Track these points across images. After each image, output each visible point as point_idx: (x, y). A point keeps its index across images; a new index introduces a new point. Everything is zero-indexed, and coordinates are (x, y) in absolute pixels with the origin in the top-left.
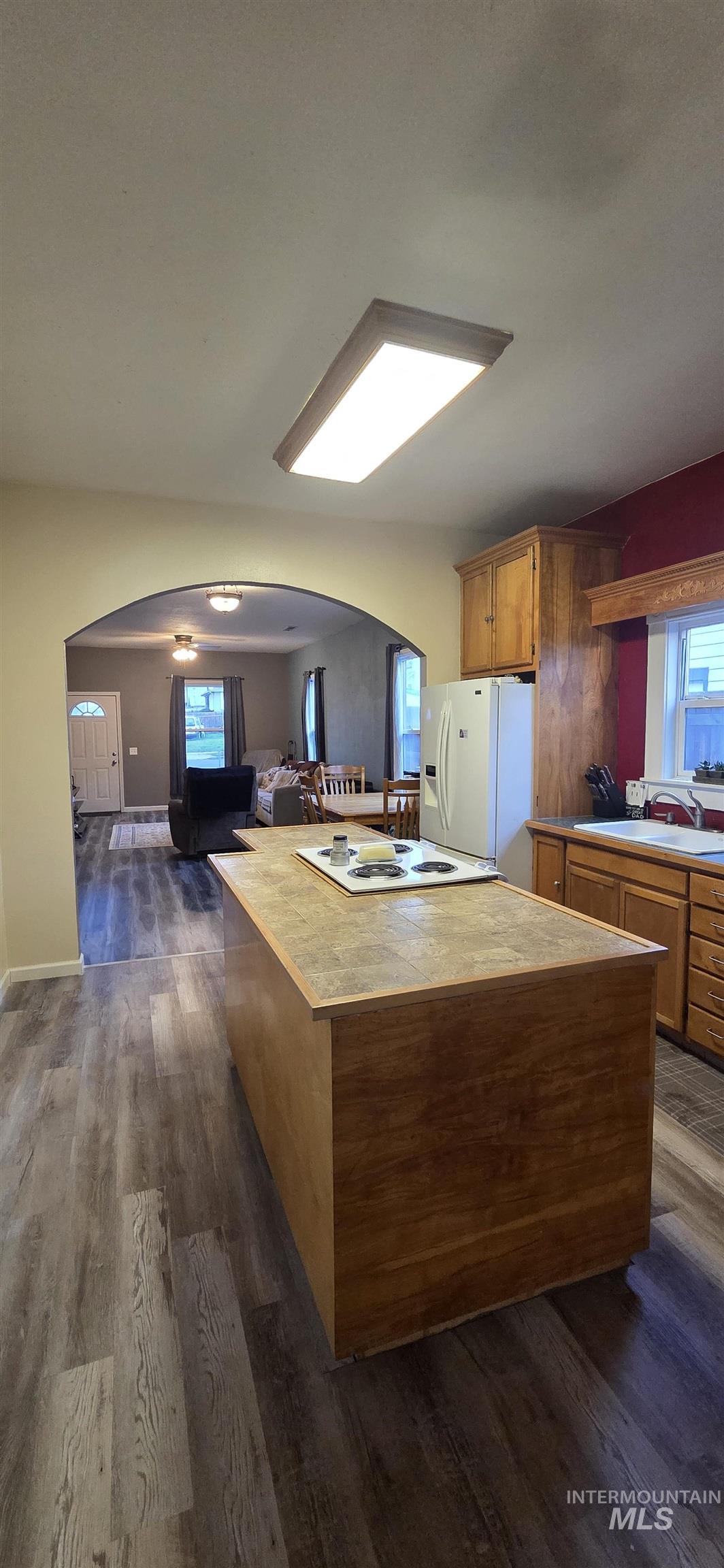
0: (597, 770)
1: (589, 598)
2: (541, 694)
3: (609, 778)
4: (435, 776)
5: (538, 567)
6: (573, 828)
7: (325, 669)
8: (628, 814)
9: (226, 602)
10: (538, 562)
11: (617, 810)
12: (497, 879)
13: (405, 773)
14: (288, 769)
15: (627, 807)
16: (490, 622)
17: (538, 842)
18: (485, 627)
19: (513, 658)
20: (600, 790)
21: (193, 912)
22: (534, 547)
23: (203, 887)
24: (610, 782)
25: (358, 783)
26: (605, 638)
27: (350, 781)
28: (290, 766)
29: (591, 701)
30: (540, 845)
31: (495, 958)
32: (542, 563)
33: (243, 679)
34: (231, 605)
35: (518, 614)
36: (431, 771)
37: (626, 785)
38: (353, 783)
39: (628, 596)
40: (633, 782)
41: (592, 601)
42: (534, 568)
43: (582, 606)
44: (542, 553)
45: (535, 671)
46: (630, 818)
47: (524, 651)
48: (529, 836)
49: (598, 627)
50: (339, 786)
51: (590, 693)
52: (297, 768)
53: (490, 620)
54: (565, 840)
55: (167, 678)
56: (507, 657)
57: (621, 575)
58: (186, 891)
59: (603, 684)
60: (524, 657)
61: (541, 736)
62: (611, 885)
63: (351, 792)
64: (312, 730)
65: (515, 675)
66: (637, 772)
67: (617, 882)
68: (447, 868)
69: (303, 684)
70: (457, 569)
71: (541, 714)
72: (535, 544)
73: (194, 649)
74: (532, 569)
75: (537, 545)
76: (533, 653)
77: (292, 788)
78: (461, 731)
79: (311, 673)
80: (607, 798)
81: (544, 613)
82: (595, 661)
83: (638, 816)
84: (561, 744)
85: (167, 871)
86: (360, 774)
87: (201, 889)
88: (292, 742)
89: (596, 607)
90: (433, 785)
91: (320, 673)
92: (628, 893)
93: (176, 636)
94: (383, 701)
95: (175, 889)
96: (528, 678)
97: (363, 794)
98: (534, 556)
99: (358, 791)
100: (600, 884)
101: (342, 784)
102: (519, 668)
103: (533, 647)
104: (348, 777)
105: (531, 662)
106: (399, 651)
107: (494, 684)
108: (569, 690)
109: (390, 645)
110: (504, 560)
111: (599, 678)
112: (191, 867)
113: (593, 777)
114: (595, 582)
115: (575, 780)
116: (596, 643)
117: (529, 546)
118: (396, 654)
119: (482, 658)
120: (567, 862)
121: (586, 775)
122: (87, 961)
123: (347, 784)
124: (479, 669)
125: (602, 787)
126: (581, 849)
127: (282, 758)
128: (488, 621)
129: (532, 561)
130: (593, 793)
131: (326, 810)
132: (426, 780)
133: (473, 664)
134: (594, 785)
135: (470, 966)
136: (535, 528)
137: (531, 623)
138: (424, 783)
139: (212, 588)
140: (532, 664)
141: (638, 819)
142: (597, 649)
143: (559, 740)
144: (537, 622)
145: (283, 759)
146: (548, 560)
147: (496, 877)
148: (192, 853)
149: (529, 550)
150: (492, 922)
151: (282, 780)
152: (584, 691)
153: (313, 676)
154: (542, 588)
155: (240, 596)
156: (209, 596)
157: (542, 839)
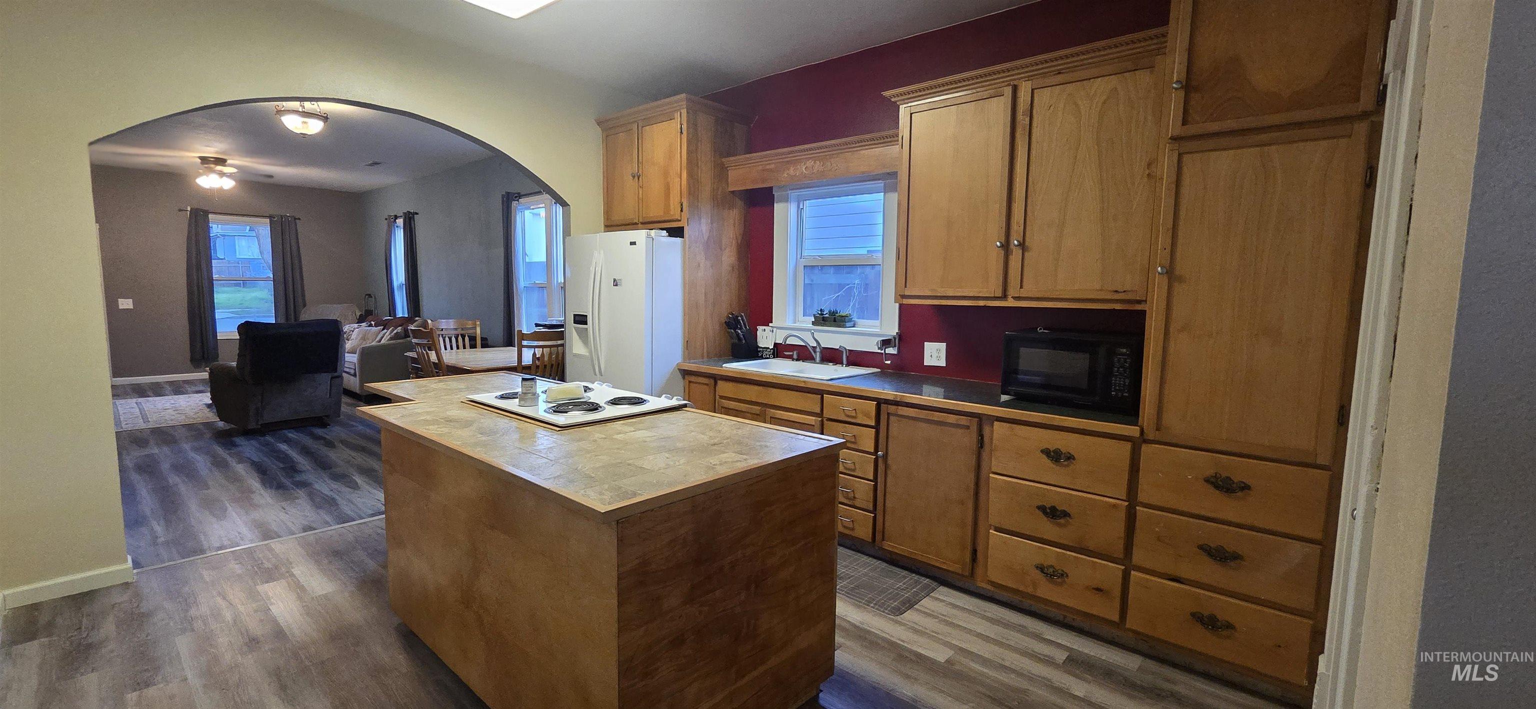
0: (735, 318)
1: (726, 166)
2: (689, 248)
3: (745, 324)
4: (587, 324)
5: (685, 132)
6: (722, 367)
7: (417, 214)
8: (760, 355)
9: (305, 123)
10: (684, 127)
11: (753, 352)
12: (686, 407)
13: (537, 325)
14: (371, 325)
15: (759, 349)
16: (636, 178)
17: (690, 382)
18: (630, 184)
19: (662, 213)
20: (738, 335)
21: (280, 491)
22: (681, 113)
23: (283, 463)
24: (746, 327)
25: (473, 339)
26: (739, 203)
27: (463, 337)
28: (373, 323)
29: (729, 257)
30: (691, 384)
31: (729, 460)
32: (688, 128)
33: (299, 219)
34: (315, 127)
35: (666, 174)
36: (581, 320)
37: (757, 330)
38: (467, 339)
39: (760, 168)
40: (764, 327)
41: (728, 168)
42: (681, 132)
43: (721, 172)
44: (688, 117)
45: (683, 227)
46: (762, 358)
47: (672, 207)
48: (680, 376)
49: (733, 192)
50: (451, 341)
51: (728, 250)
52: (385, 325)
53: (637, 176)
54: (715, 378)
55: (180, 210)
56: (655, 212)
57: (750, 149)
58: (262, 471)
59: (737, 242)
60: (672, 213)
61: (689, 286)
62: (758, 413)
63: (464, 348)
64: (400, 282)
65: (662, 229)
66: (767, 319)
67: (763, 409)
68: (639, 401)
69: (385, 231)
70: (599, 123)
71: (688, 266)
72: (682, 111)
73: (230, 176)
74: (679, 134)
75: (684, 111)
76: (682, 211)
77: (383, 345)
78: (615, 280)
79: (396, 217)
80: (744, 341)
81: (691, 175)
82: (732, 221)
83: (768, 356)
84: (706, 294)
85: (219, 450)
86: (475, 328)
87: (281, 465)
88: (370, 296)
89: (732, 174)
90: (583, 335)
91: (409, 219)
92: (773, 418)
93: (201, 158)
94: (501, 251)
95: (240, 469)
96: (676, 232)
97: (479, 349)
98: (681, 121)
99: (473, 346)
100: (748, 413)
101: (454, 340)
102: (668, 223)
103: (682, 205)
104: (459, 332)
105: (679, 218)
106: (518, 201)
107: (648, 236)
108: (713, 245)
109: (508, 193)
110: (650, 121)
111: (735, 236)
112: (253, 442)
113: (732, 323)
114: (730, 153)
115: (717, 327)
116: (731, 207)
117: (677, 111)
118: (514, 203)
119: (628, 211)
120: (717, 397)
121: (726, 322)
122: (136, 564)
123: (460, 339)
124: (624, 223)
125: (739, 331)
126: (730, 385)
127: (358, 314)
128: (634, 177)
129: (679, 126)
130: (732, 338)
131: (448, 366)
132: (574, 330)
133: (617, 218)
134: (732, 331)
135: (712, 468)
136: (683, 96)
137: (679, 182)
138: (571, 333)
139: (284, 103)
140: (680, 221)
141: (768, 358)
142: (733, 211)
143: (703, 291)
144: (684, 182)
145: (361, 316)
146: (693, 125)
147: (685, 406)
148: (252, 425)
149: (676, 114)
150: (706, 438)
151: (364, 339)
152: (723, 247)
153: (400, 222)
154: (689, 152)
155: (325, 118)
156: (280, 112)
157: (693, 379)
